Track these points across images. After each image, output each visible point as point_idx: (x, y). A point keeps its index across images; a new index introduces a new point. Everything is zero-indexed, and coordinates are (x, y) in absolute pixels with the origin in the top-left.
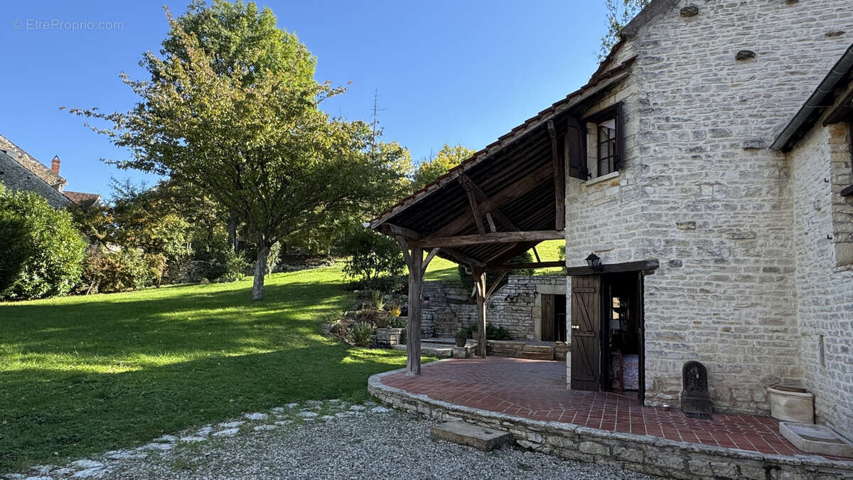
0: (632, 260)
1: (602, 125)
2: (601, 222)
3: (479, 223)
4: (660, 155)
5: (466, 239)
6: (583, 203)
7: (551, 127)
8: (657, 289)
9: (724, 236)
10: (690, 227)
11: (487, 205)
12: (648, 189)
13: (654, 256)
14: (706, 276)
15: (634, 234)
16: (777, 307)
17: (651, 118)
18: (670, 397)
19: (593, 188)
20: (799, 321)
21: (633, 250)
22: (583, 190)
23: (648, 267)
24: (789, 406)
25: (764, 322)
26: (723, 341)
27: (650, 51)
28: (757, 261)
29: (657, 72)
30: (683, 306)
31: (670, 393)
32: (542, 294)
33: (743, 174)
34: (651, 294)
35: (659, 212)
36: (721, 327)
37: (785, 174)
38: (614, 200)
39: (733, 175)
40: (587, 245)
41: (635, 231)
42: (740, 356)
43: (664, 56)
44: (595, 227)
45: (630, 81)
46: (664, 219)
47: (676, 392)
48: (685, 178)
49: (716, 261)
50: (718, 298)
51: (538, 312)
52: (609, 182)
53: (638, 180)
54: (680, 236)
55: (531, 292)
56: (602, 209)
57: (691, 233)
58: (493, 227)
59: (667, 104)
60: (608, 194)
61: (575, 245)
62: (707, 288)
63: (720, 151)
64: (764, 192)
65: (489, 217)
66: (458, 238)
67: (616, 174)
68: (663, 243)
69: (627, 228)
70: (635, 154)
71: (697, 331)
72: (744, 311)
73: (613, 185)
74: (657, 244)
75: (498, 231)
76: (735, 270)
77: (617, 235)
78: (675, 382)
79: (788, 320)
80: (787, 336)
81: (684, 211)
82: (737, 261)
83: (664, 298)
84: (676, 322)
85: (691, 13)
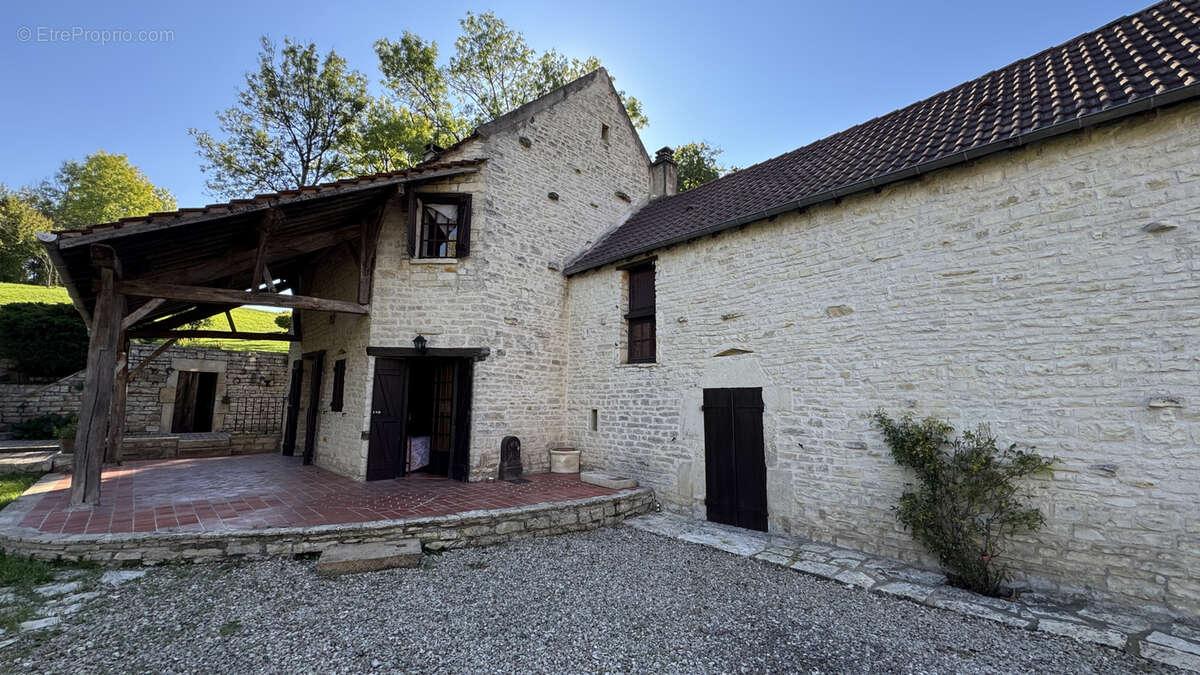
0: (466, 346)
1: (429, 206)
2: (428, 304)
4: (497, 255)
5: (225, 294)
6: (403, 280)
8: (487, 373)
9: (533, 333)
10: (513, 322)
12: (487, 282)
13: (487, 345)
14: (521, 365)
15: (470, 322)
16: (557, 390)
17: (494, 220)
18: (491, 470)
19: (419, 268)
20: (567, 401)
21: (468, 337)
22: (404, 267)
23: (480, 354)
24: (567, 461)
25: (550, 401)
26: (527, 418)
27: (497, 160)
28: (549, 355)
29: (501, 181)
30: (504, 390)
31: (491, 466)
32: (180, 372)
33: (546, 287)
34: (484, 379)
35: (493, 306)
36: (526, 406)
37: (566, 294)
38: (446, 285)
39: (541, 286)
40: (405, 325)
41: (472, 320)
42: (535, 429)
43: (506, 169)
44: (419, 308)
45: (476, 178)
46: (496, 312)
47: (495, 465)
48: (513, 280)
49: (527, 353)
50: (526, 383)
51: (170, 395)
52: (443, 267)
53: (480, 273)
54: (506, 329)
55: (161, 368)
56: (429, 291)
57: (513, 327)
59: (506, 213)
60: (440, 278)
61: (386, 323)
62: (520, 374)
63: (534, 265)
64: (556, 304)
65: (267, 270)
66: (210, 291)
67: (455, 261)
68: (494, 334)
69: (461, 315)
70: (477, 247)
71: (512, 411)
72: (540, 393)
73: (448, 270)
74: (490, 334)
76: (537, 361)
77: (449, 320)
78: (495, 456)
79: (561, 399)
80: (560, 411)
81: (510, 308)
82: (539, 354)
83: (493, 383)
84: (499, 404)
85: (525, 142)
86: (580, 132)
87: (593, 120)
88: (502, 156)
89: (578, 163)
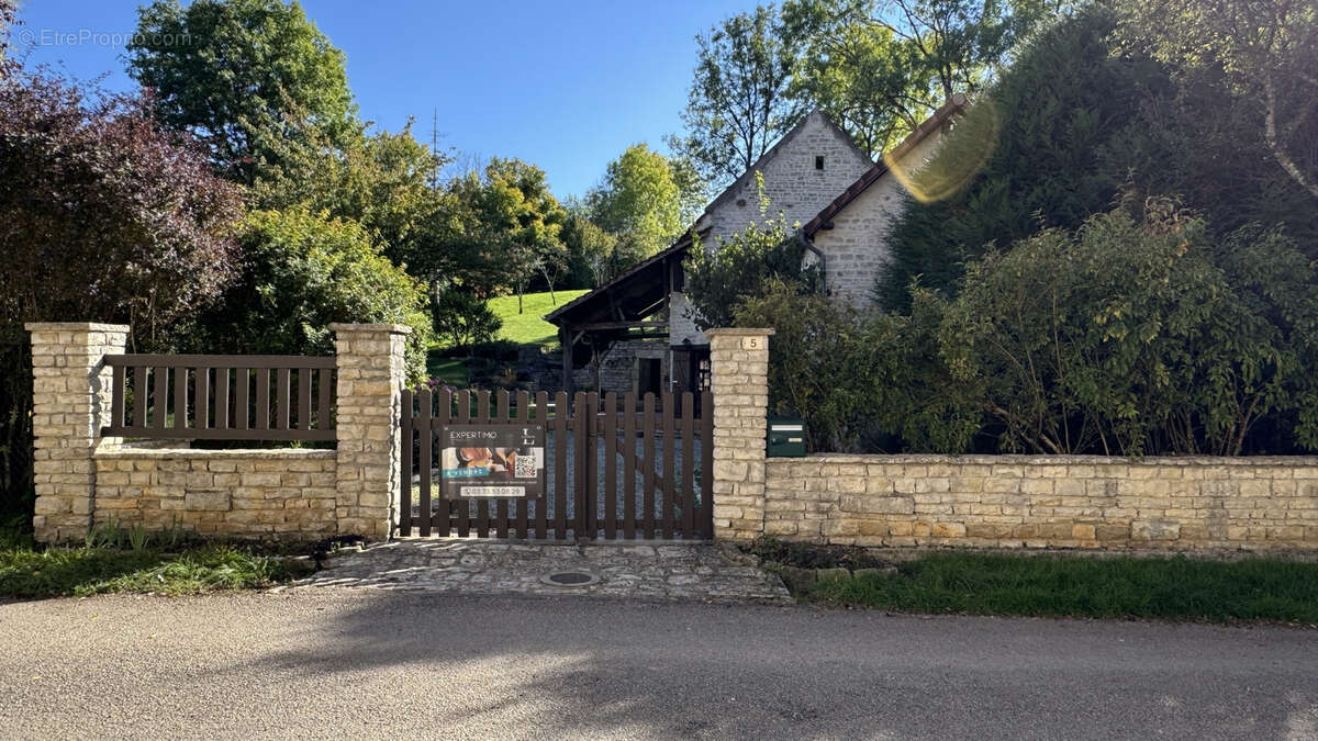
3: (614, 316)
7: (664, 262)
11: (619, 303)
27: (720, 223)
32: (640, 358)
40: (683, 332)
43: (727, 227)
51: (636, 375)
55: (630, 356)
58: (623, 318)
61: (676, 331)
65: (620, 311)
75: (627, 319)
85: (742, 204)
86: (792, 175)
87: (805, 156)
88: (723, 219)
89: (790, 200)
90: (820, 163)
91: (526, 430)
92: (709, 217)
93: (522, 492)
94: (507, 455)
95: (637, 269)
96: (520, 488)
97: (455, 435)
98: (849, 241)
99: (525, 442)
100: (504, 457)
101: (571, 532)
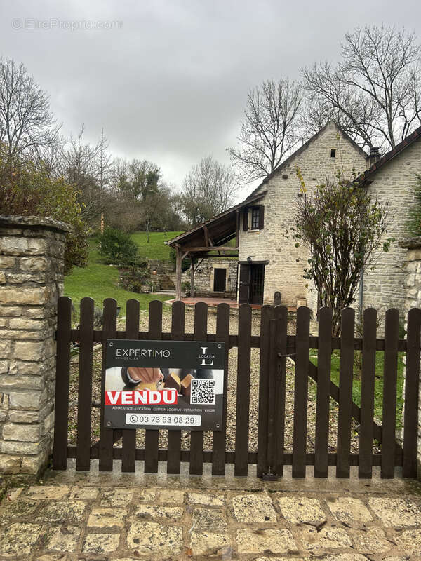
0: (261, 260)
3: (206, 242)
4: (272, 226)
6: (246, 238)
8: (269, 269)
11: (210, 236)
12: (268, 237)
13: (268, 259)
14: (283, 266)
15: (263, 252)
17: (271, 213)
19: (249, 233)
21: (262, 257)
22: (246, 234)
23: (266, 263)
26: (286, 286)
27: (272, 189)
29: (274, 197)
30: (276, 275)
32: (215, 269)
34: (267, 271)
36: (286, 281)
38: (257, 239)
40: (247, 254)
42: (290, 290)
44: (250, 247)
45: (265, 198)
46: (272, 247)
49: (286, 261)
50: (286, 273)
51: (213, 277)
53: (265, 234)
55: (209, 267)
56: (253, 241)
57: (279, 252)
58: (211, 244)
59: (276, 209)
60: (255, 237)
61: (242, 253)
62: (283, 269)
67: (258, 230)
69: (261, 249)
70: (266, 224)
71: (279, 283)
72: (293, 277)
73: (257, 234)
74: (270, 255)
76: (291, 264)
77: (257, 251)
78: (272, 298)
80: (303, 284)
81: (278, 245)
82: (292, 261)
83: (270, 273)
84: (273, 280)
85: (285, 177)
86: (317, 160)
87: (325, 150)
88: (274, 186)
89: (314, 176)
90: (333, 154)
91: (204, 349)
92: (265, 185)
93: (197, 421)
94: (182, 376)
95: (221, 216)
96: (195, 416)
97: (122, 352)
98: (381, 192)
99: (204, 364)
100: (177, 380)
101: (253, 468)
